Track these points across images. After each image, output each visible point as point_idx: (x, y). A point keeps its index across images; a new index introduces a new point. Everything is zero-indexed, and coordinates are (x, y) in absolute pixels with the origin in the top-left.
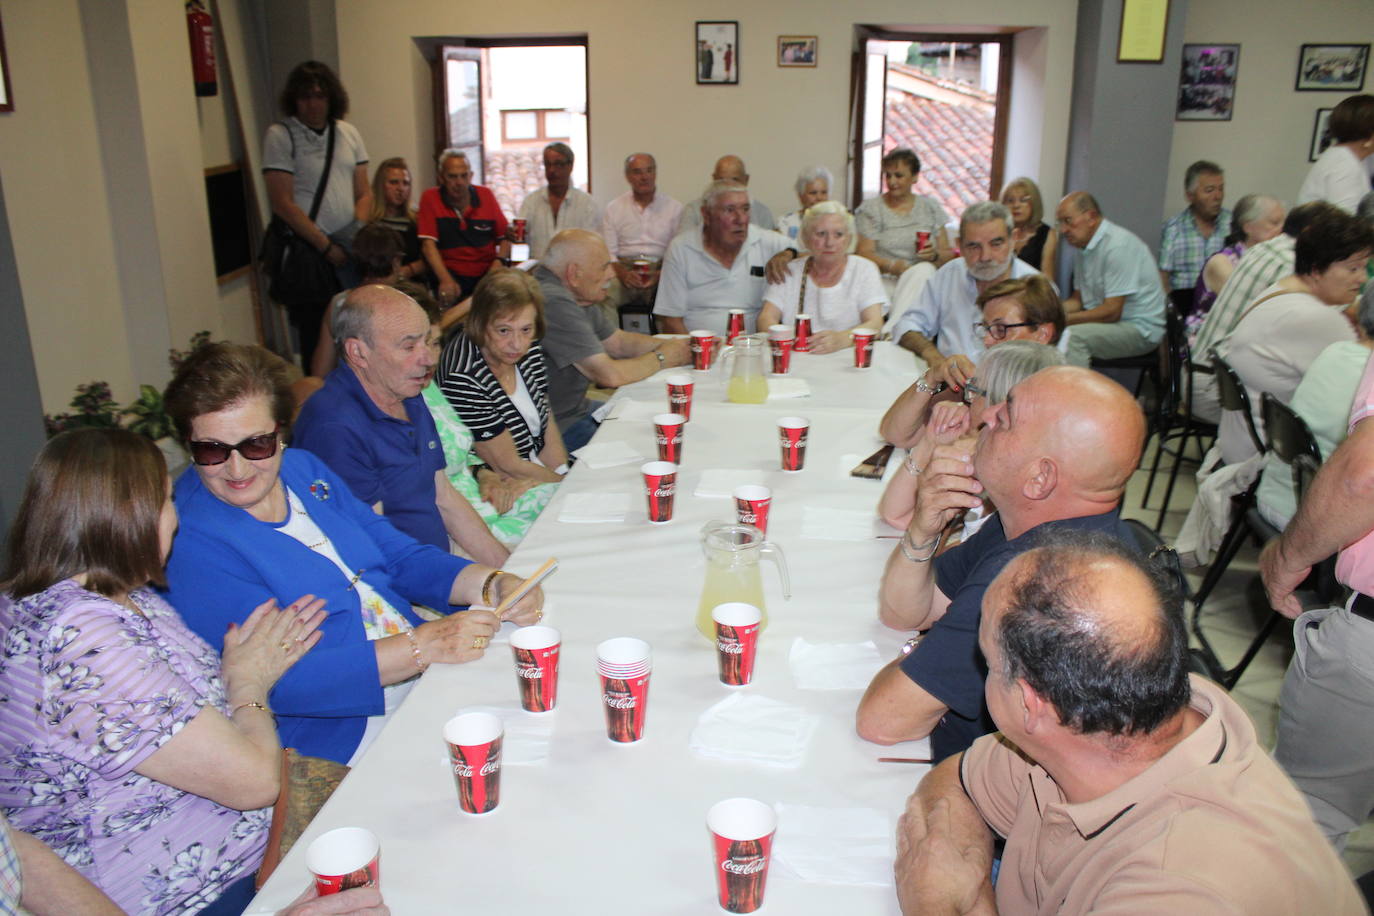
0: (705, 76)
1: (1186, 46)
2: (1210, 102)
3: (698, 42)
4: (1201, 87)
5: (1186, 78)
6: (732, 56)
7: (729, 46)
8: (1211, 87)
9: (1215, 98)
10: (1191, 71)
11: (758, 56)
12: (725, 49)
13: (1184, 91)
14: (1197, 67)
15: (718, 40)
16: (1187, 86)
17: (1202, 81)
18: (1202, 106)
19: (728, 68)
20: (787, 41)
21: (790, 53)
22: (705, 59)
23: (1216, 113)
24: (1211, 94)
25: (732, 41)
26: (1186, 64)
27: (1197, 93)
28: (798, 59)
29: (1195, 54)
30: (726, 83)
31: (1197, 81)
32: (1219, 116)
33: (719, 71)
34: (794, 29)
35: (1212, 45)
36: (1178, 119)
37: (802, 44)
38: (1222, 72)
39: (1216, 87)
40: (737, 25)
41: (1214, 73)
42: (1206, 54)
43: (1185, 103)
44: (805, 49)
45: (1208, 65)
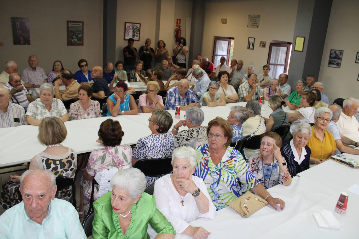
0: (249, 47)
1: (331, 50)
2: (335, 63)
3: (249, 41)
4: (334, 59)
5: (330, 57)
6: (253, 44)
7: (253, 42)
8: (336, 60)
9: (337, 63)
10: (332, 55)
11: (257, 44)
13: (330, 60)
14: (333, 55)
15: (251, 41)
16: (331, 59)
17: (334, 58)
18: (334, 64)
19: (252, 46)
20: (262, 42)
21: (261, 45)
22: (249, 44)
23: (336, 66)
24: (336, 62)
25: (253, 41)
26: (331, 54)
27: (333, 61)
28: (262, 46)
29: (333, 52)
30: (252, 49)
31: (333, 58)
32: (337, 67)
33: (251, 47)
34: (263, 40)
35: (337, 50)
36: (328, 66)
37: (263, 43)
38: (339, 57)
39: (337, 60)
40: (254, 38)
41: (337, 57)
42: (335, 52)
43: (330, 63)
44: (264, 44)
45: (335, 55)
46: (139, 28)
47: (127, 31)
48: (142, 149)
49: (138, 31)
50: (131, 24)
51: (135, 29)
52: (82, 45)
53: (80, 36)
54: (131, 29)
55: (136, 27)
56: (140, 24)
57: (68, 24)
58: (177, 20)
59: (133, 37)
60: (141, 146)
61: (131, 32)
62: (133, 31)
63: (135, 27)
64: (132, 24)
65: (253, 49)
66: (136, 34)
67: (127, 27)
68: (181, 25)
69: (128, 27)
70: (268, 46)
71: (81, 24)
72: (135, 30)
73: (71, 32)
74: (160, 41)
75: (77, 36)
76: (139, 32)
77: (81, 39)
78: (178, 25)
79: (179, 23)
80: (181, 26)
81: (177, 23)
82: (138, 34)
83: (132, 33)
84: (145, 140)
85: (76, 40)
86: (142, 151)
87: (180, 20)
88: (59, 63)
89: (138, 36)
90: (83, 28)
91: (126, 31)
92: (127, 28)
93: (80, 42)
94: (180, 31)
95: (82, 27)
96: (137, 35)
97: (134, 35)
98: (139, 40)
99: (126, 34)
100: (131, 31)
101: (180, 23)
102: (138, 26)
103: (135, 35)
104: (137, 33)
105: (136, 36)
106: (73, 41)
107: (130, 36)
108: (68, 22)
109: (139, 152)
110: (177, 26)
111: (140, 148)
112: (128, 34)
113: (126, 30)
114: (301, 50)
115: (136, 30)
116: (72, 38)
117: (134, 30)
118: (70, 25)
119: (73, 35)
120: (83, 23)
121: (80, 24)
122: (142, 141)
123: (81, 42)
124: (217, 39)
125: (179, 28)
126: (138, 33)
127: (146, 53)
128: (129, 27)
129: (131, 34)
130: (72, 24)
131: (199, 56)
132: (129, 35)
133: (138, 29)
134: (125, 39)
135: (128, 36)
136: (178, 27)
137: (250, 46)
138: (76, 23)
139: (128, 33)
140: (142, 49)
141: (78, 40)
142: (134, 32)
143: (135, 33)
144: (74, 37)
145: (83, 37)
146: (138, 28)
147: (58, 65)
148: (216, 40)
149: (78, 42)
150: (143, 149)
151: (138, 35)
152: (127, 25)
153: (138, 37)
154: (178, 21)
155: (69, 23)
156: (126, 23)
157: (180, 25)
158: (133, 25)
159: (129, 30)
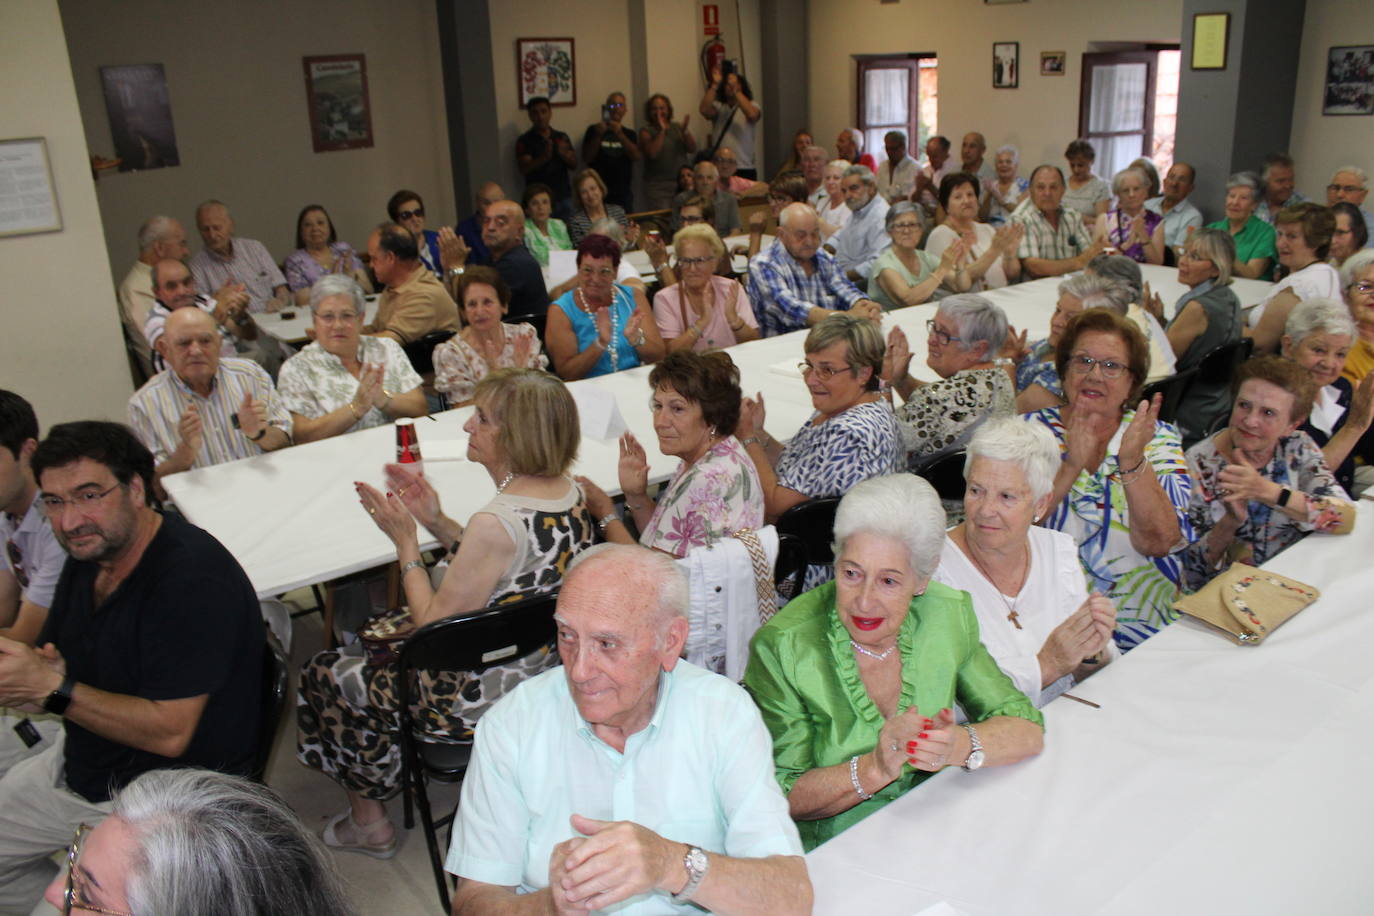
0: (998, 82)
1: (1332, 49)
2: (1353, 98)
3: (995, 58)
4: (1344, 85)
5: (1331, 78)
6: (1015, 67)
7: (1012, 60)
8: (1354, 85)
9: (1358, 95)
10: (1336, 71)
11: (1030, 65)
12: (1010, 62)
13: (1330, 89)
14: (1341, 67)
15: (1006, 55)
16: (1332, 85)
17: (1347, 80)
18: (1347, 102)
19: (1011, 76)
20: (1049, 55)
21: (1048, 65)
22: (998, 69)
23: (1358, 108)
24: (1354, 91)
25: (1014, 57)
26: (1332, 64)
27: (1342, 90)
28: (1052, 69)
29: (1341, 56)
30: (1010, 86)
31: (1341, 79)
32: (1361, 111)
33: (1006, 78)
34: (1052, 48)
35: (1358, 47)
36: (1325, 114)
37: (1055, 58)
38: (1364, 71)
39: (1360, 85)
40: (1017, 45)
41: (1357, 72)
42: (1350, 56)
43: (1331, 100)
44: (1057, 62)
45: (1352, 65)
46: (569, 57)
47: (528, 71)
48: (846, 460)
49: (566, 69)
50: (539, 44)
51: (556, 61)
52: (368, 143)
53: (357, 110)
54: (539, 63)
55: (559, 53)
56: (572, 41)
57: (307, 71)
58: (706, 9)
59: (552, 94)
60: (842, 449)
61: (541, 74)
62: (549, 68)
63: (554, 56)
64: (543, 44)
65: (1016, 86)
66: (559, 79)
67: (524, 58)
68: (721, 27)
69: (528, 56)
70: (1074, 66)
71: (357, 65)
72: (556, 67)
73: (325, 97)
74: (656, 97)
75: (346, 114)
76: (570, 73)
77: (362, 123)
78: (711, 30)
79: (712, 20)
80: (720, 31)
81: (706, 21)
82: (567, 79)
83: (546, 78)
84: (854, 427)
85: (344, 127)
86: (846, 468)
87: (716, 8)
88: (318, 215)
89: (567, 87)
90: (364, 78)
91: (524, 74)
92: (526, 63)
93: (361, 134)
94: (722, 49)
95: (359, 76)
96: (564, 82)
97: (553, 84)
98: (573, 103)
99: (525, 85)
100: (542, 70)
101: (716, 22)
102: (565, 47)
103: (557, 86)
104: (563, 77)
105: (560, 89)
106: (332, 132)
107: (541, 90)
108: (307, 62)
109: (834, 472)
110: (708, 32)
111: (836, 459)
112: (531, 84)
113: (523, 68)
114: (1219, 63)
115: (560, 66)
116: (331, 122)
117: (552, 66)
118: (316, 73)
119: (332, 109)
120: (361, 58)
121: (351, 63)
122: (842, 432)
123: (364, 135)
124: (865, 63)
125: (717, 38)
126: (566, 75)
127: (611, 148)
128: (531, 56)
129: (543, 81)
130: (325, 69)
131: (803, 138)
132: (534, 87)
133: (568, 62)
134: (521, 105)
135: (531, 90)
136: (711, 37)
137: (1003, 76)
138: (337, 64)
139: (532, 79)
140: (592, 133)
141: (350, 128)
142: (552, 73)
143: (556, 76)
144: (336, 116)
145: (366, 114)
146: (565, 55)
147: (320, 223)
148: (862, 68)
149: (353, 136)
150: (850, 461)
151: (570, 83)
152: (528, 47)
153: (570, 90)
154: (710, 17)
155: (314, 67)
156: (519, 42)
157: (717, 29)
158: (547, 46)
159: (534, 67)
